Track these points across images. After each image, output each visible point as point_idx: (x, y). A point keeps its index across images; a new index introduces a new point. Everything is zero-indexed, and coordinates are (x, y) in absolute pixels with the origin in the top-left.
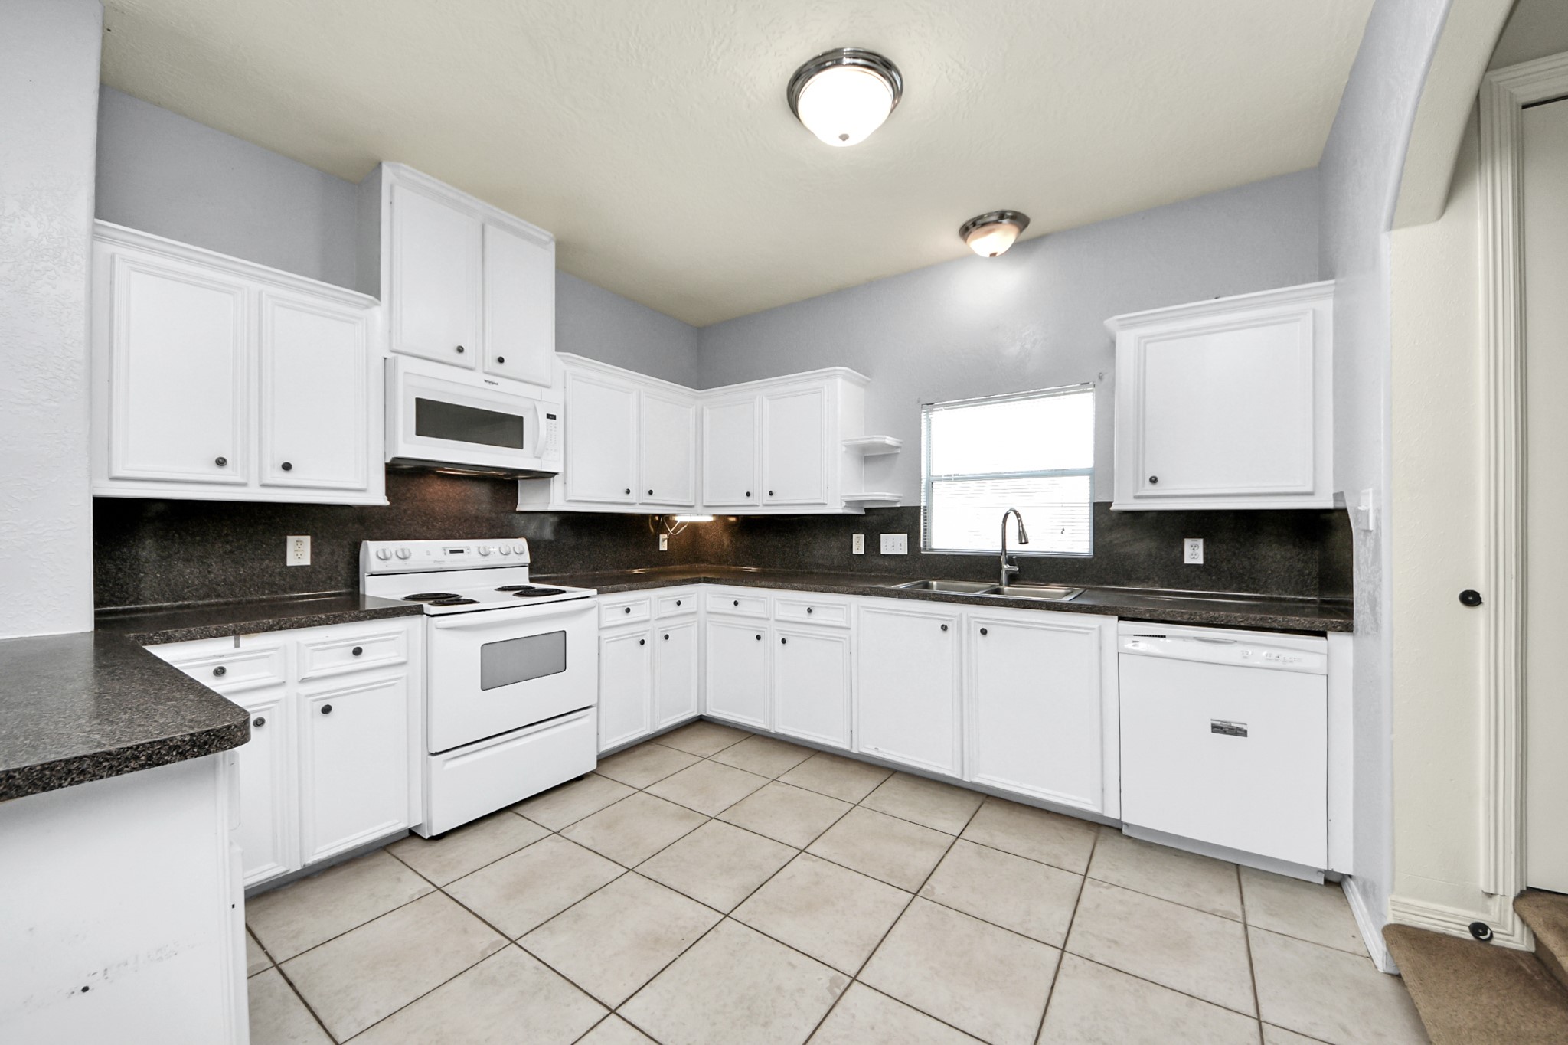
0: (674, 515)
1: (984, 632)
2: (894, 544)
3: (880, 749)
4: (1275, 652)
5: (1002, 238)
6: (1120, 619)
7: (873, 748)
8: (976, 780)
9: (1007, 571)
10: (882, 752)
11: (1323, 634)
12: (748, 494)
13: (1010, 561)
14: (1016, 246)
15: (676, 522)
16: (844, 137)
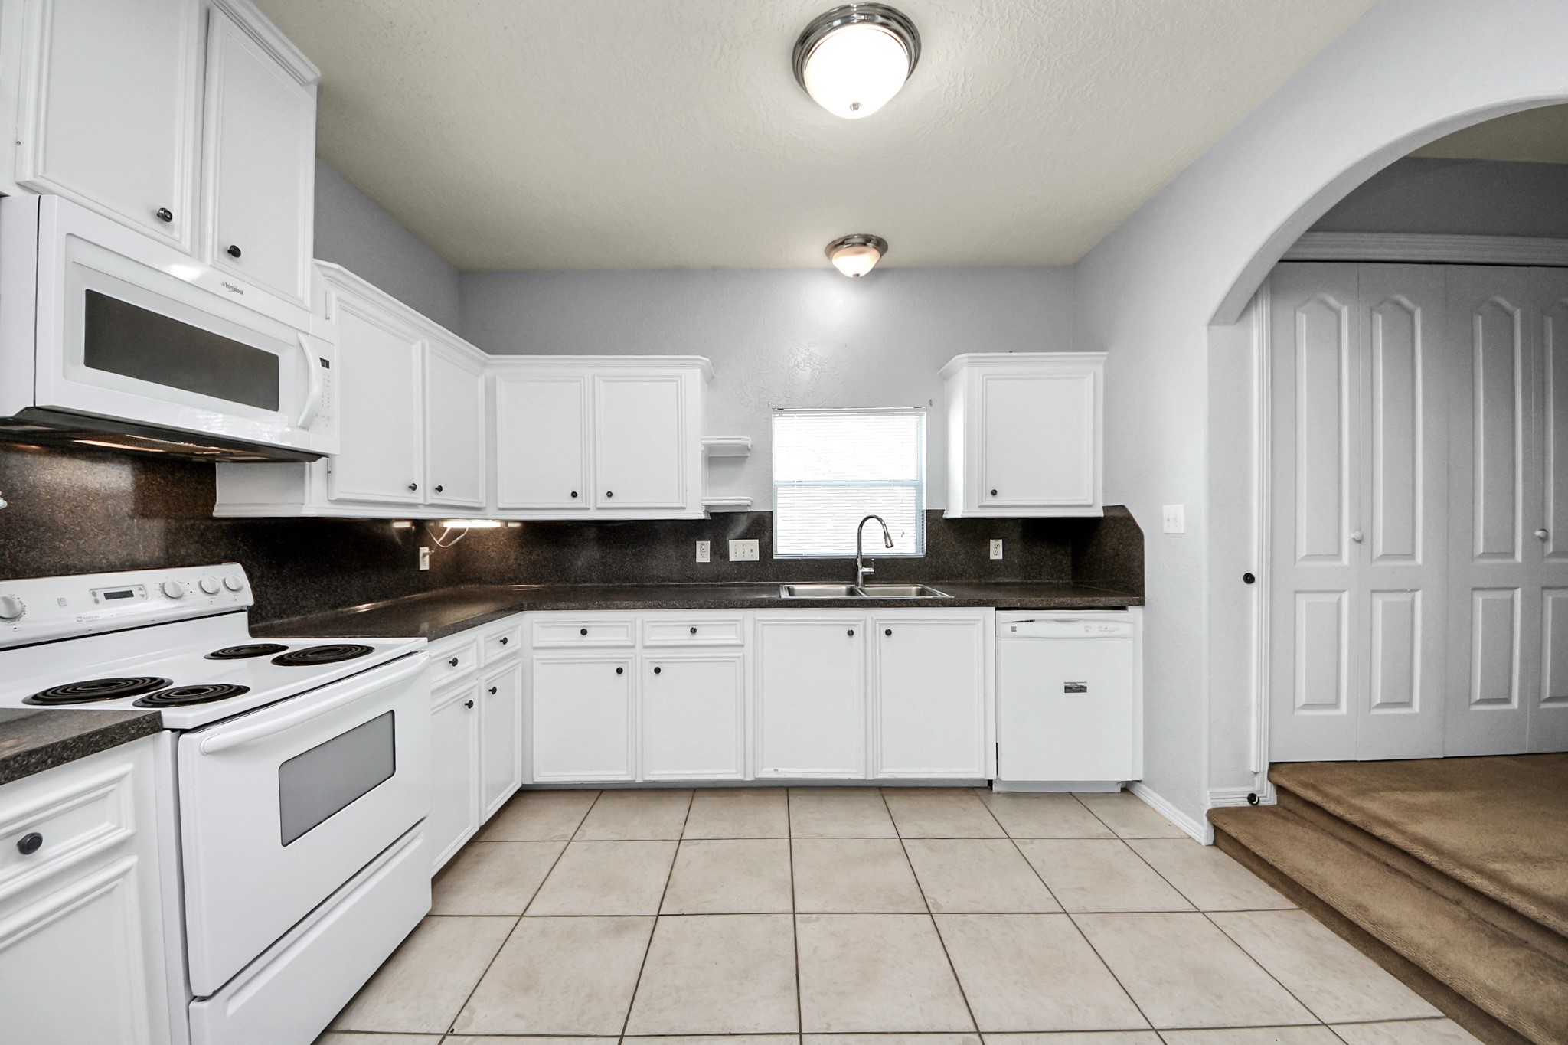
0: (443, 520)
1: (888, 633)
2: (742, 550)
3: (780, 769)
4: (1104, 625)
5: (864, 261)
6: (997, 609)
7: (772, 770)
8: (881, 776)
9: (863, 573)
10: (783, 772)
11: (1123, 608)
12: (574, 495)
13: (866, 562)
14: (877, 272)
15: (445, 529)
16: (855, 106)
